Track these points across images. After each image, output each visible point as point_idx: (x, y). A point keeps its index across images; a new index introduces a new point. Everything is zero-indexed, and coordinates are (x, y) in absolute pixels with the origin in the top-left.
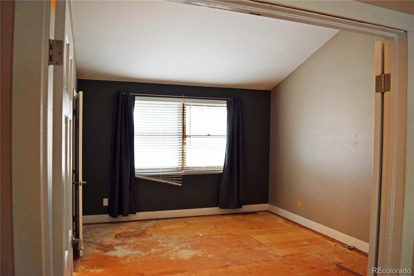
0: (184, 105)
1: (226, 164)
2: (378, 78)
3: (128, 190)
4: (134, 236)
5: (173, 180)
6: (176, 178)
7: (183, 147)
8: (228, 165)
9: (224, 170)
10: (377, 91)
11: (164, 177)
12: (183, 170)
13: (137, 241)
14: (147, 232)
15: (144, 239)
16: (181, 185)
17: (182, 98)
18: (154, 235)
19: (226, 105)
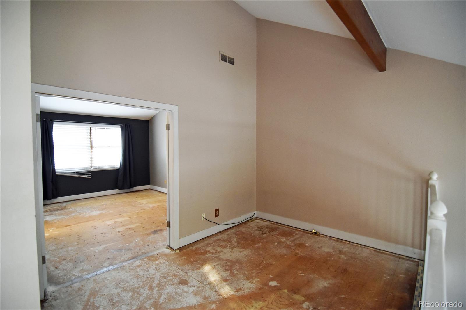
0: (91, 128)
1: (122, 163)
2: (167, 125)
3: (50, 183)
4: (58, 210)
5: (85, 175)
6: (87, 173)
7: (91, 154)
8: (123, 164)
9: (120, 167)
10: (167, 130)
11: (78, 173)
12: (91, 168)
13: (60, 212)
14: (67, 207)
15: (66, 211)
16: (91, 177)
17: (89, 123)
18: (72, 208)
19: (120, 128)
